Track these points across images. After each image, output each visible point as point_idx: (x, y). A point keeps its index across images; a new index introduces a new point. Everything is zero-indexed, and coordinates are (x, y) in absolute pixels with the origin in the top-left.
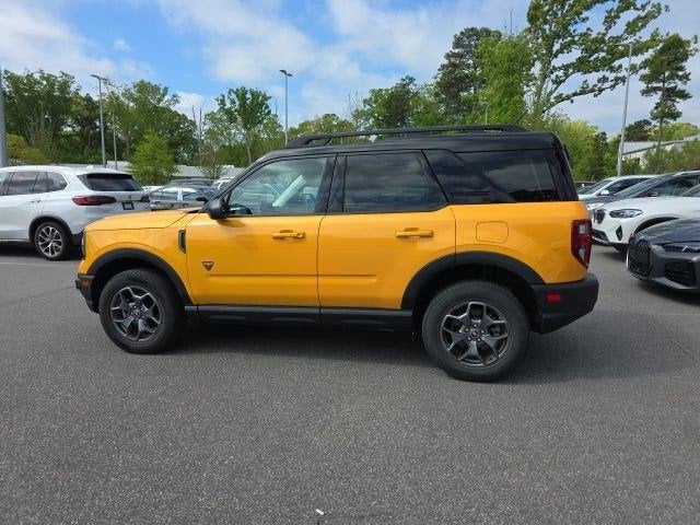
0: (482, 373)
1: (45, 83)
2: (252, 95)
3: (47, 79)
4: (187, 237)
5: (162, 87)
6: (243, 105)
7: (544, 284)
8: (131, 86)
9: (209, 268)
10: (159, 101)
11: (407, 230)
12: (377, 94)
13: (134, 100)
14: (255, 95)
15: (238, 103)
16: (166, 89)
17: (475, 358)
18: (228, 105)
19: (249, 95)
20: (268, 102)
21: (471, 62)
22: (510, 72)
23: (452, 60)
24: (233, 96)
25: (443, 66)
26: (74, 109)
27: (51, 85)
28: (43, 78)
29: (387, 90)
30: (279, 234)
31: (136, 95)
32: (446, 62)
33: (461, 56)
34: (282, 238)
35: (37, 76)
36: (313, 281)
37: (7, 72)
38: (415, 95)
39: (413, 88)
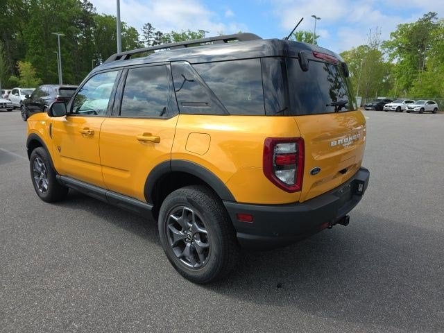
1: (190, 37)
2: (306, 36)
3: (192, 35)
4: (52, 128)
7: (236, 201)
9: (60, 150)
12: (403, 28)
14: (308, 36)
19: (304, 36)
20: (317, 40)
28: (190, 34)
29: (411, 24)
30: (83, 130)
34: (84, 134)
35: (187, 33)
37: (173, 32)
38: (436, 27)
39: (434, 21)
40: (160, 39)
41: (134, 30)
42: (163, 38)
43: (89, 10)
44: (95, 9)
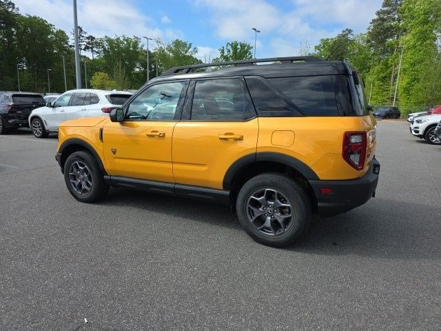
0: (273, 240)
1: (125, 42)
2: (241, 46)
3: (127, 40)
4: (103, 132)
5: (188, 43)
6: (235, 52)
7: (318, 179)
8: (171, 43)
9: (114, 153)
10: (186, 52)
11: (226, 134)
12: (325, 42)
13: (173, 52)
14: (243, 46)
15: (232, 51)
16: (190, 45)
17: (268, 229)
18: (226, 53)
19: (239, 47)
20: (251, 50)
21: (396, 16)
22: (425, 22)
23: (382, 16)
24: (230, 47)
25: (374, 21)
26: (141, 57)
27: (129, 44)
28: (124, 39)
29: (332, 39)
30: (150, 133)
31: (174, 48)
32: (376, 17)
33: (389, 13)
34: (152, 136)
35: (121, 39)
36: (170, 165)
37: (106, 37)
38: (352, 42)
39: (350, 37)
40: (92, 44)
41: (63, 33)
42: (96, 42)
43: (10, 10)
44: (18, 9)
